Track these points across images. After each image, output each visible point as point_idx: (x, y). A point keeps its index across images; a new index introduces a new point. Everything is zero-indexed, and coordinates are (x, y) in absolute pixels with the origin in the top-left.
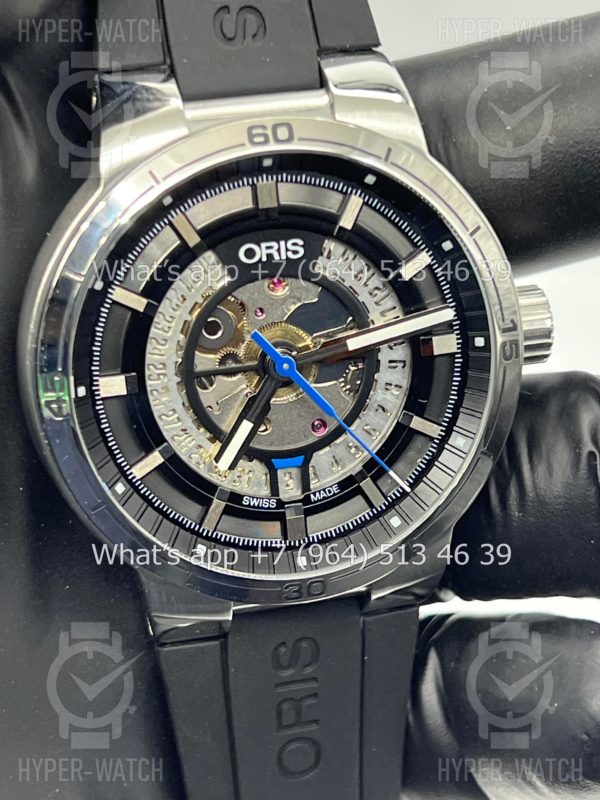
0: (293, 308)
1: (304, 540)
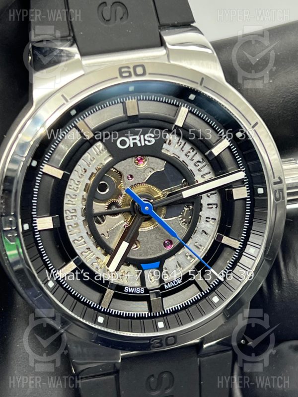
0: (150, 174)
1: (162, 312)
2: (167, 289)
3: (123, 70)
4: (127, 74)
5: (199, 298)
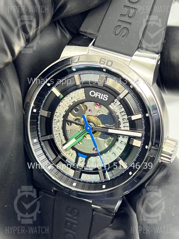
0: (100, 114)
1: (78, 179)
2: (85, 170)
3: (102, 60)
4: (103, 63)
5: (98, 182)
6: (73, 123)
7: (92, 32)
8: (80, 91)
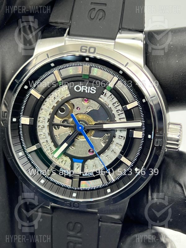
0: (90, 110)
1: (78, 188)
3: (83, 48)
4: (85, 51)
5: (101, 187)
6: (60, 127)
7: (63, 21)
8: (63, 89)
